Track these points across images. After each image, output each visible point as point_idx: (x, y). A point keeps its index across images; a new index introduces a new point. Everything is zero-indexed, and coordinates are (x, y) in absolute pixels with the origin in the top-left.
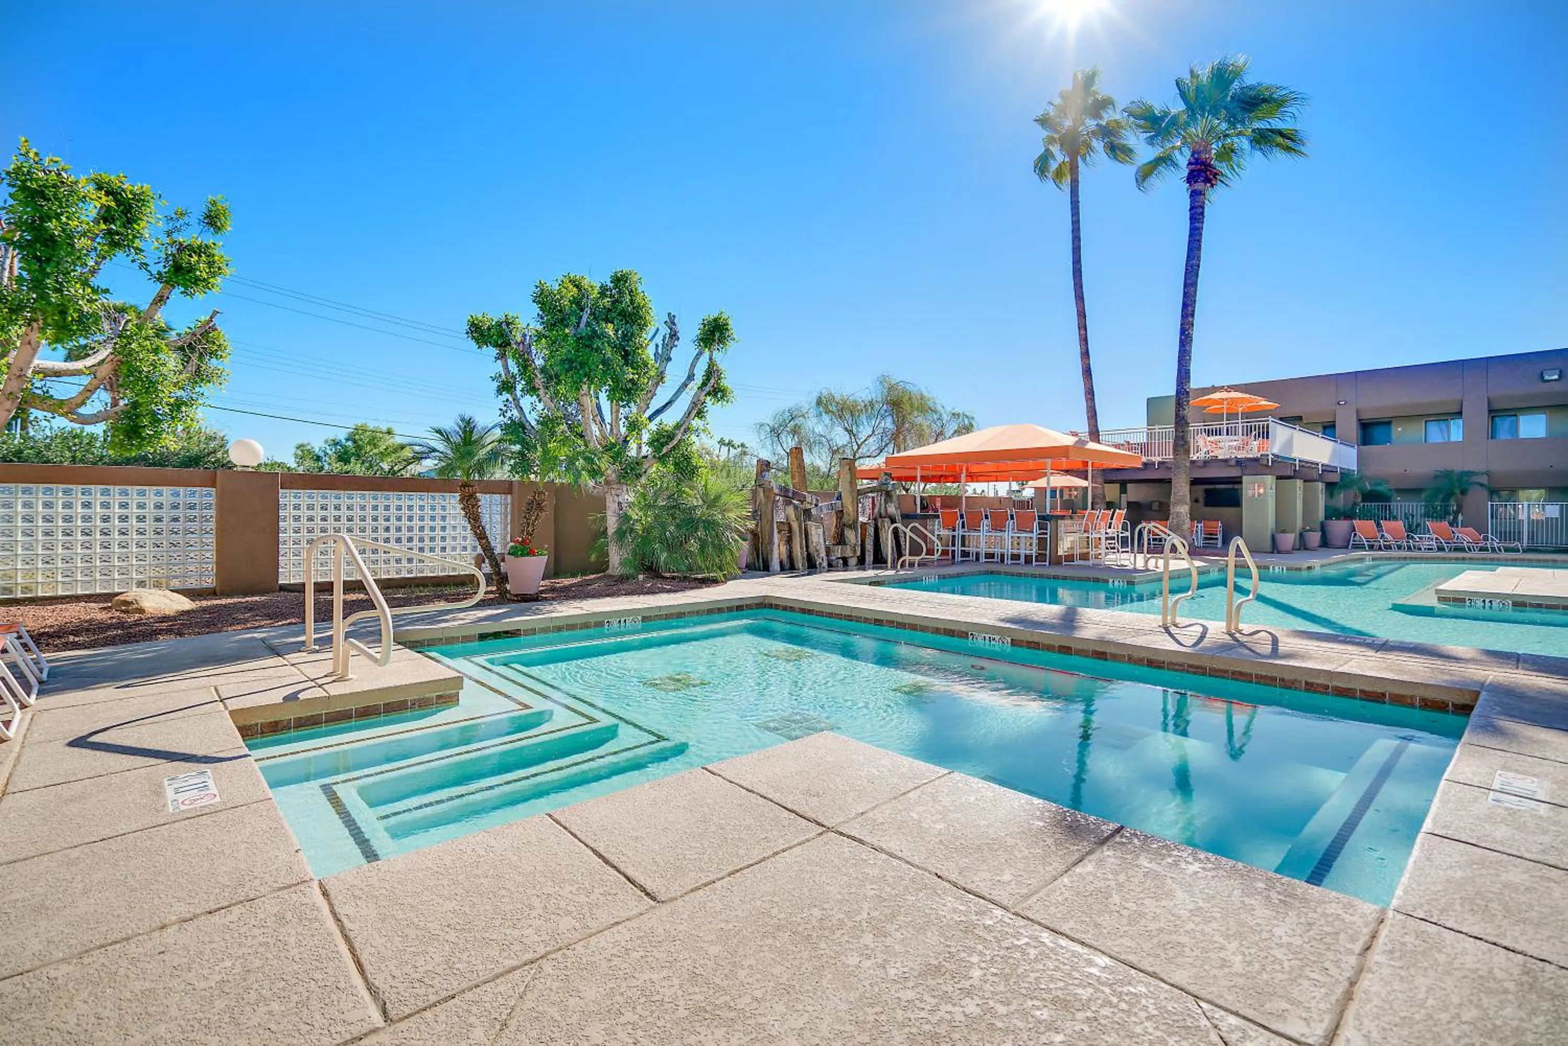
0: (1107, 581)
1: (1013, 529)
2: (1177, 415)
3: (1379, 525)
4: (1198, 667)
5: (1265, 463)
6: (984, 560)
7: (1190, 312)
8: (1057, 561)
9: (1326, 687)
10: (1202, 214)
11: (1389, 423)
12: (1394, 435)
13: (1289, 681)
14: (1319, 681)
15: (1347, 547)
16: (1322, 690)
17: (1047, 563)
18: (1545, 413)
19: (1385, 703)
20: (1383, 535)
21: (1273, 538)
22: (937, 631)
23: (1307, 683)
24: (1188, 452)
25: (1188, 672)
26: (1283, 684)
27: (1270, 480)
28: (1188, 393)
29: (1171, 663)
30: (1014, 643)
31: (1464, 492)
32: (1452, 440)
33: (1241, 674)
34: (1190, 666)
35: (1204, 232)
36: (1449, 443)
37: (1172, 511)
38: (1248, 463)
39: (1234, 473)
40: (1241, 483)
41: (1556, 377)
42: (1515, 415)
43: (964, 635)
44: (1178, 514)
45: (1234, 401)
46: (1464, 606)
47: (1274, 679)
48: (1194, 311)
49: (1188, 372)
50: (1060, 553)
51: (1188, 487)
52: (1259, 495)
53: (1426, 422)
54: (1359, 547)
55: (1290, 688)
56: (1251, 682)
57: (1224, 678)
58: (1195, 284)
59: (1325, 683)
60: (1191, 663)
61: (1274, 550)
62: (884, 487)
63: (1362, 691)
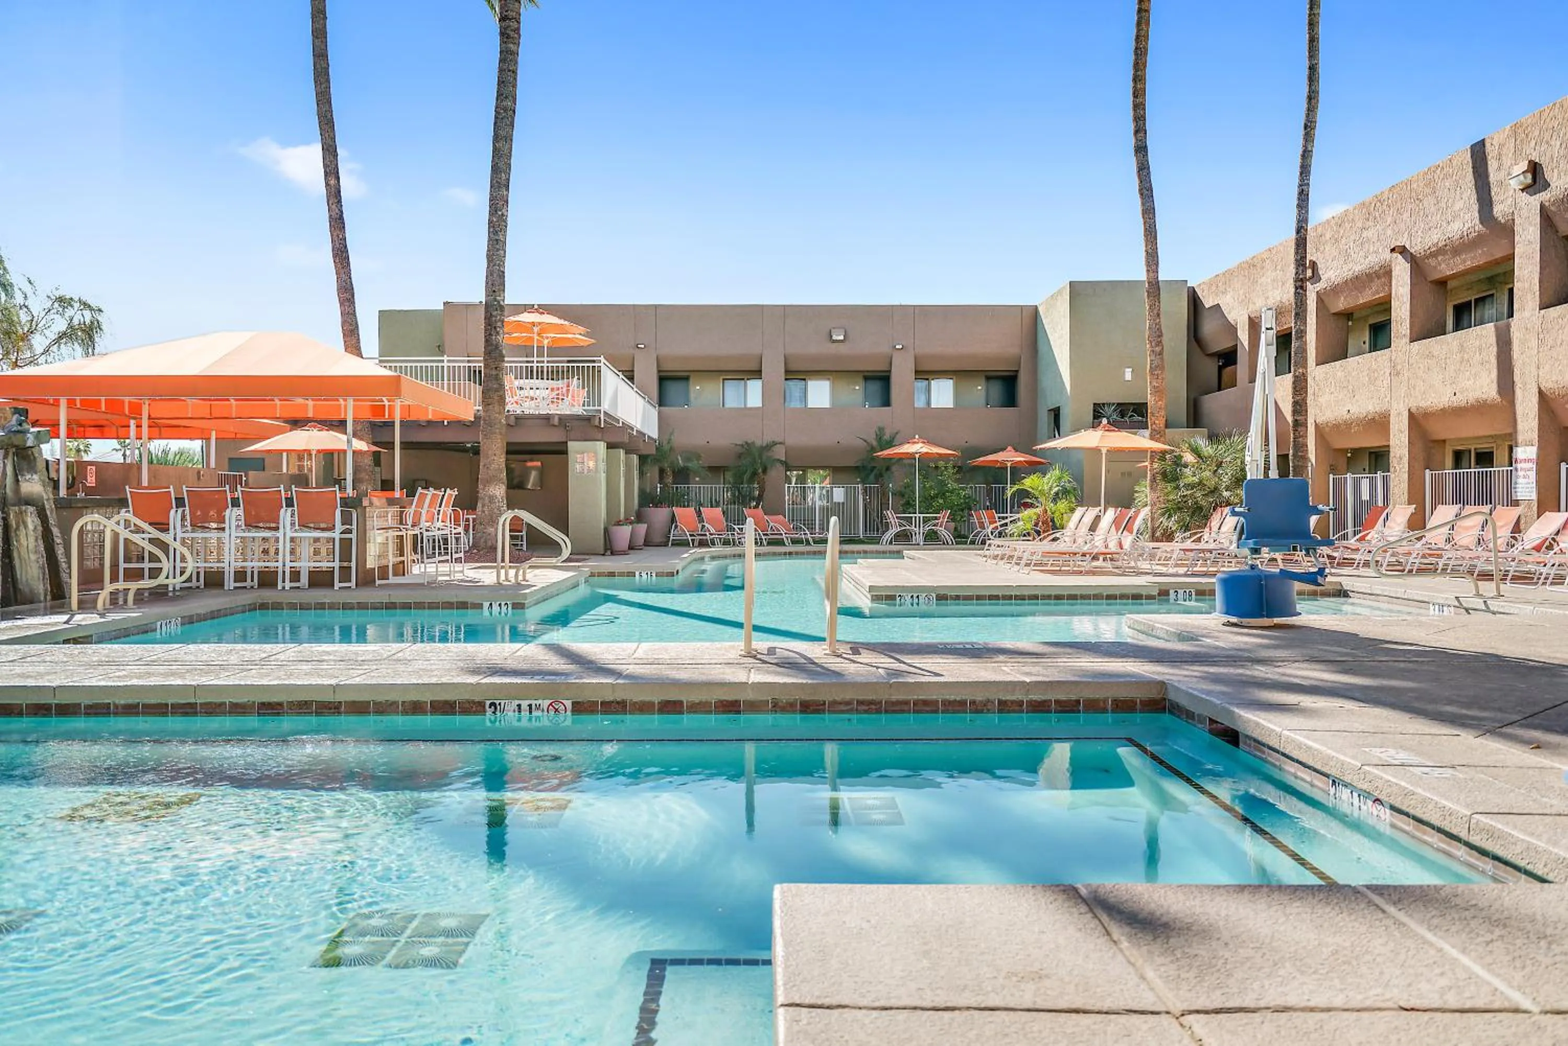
0: (480, 606)
1: (293, 524)
2: (487, 341)
3: (699, 514)
4: (871, 703)
5: (597, 423)
6: (233, 585)
7: (504, 182)
8: (367, 579)
9: (1020, 703)
10: (517, 30)
11: (687, 379)
12: (692, 396)
13: (981, 702)
14: (1014, 698)
15: (666, 545)
16: (1017, 708)
17: (353, 584)
18: (829, 379)
19: (1079, 712)
20: (703, 526)
21: (606, 531)
22: (416, 708)
23: (999, 701)
24: (502, 401)
25: (858, 712)
26: (973, 707)
27: (601, 446)
28: (502, 308)
29: (834, 703)
30: (579, 708)
31: (765, 471)
32: (749, 405)
33: (925, 703)
34: (860, 703)
35: (520, 59)
36: (746, 408)
37: (481, 493)
38: (576, 423)
39: (553, 436)
40: (565, 452)
41: (841, 338)
42: (804, 380)
43: (474, 707)
44: (492, 498)
45: (544, 328)
46: (895, 605)
47: (962, 703)
48: (508, 180)
49: (502, 275)
50: (369, 565)
51: (504, 456)
52: (589, 470)
53: (724, 380)
54: (683, 544)
55: (981, 712)
56: (936, 712)
57: (902, 711)
58: (509, 139)
59: (1020, 698)
60: (861, 698)
61: (606, 550)
62: (17, 440)
63: (1057, 702)
